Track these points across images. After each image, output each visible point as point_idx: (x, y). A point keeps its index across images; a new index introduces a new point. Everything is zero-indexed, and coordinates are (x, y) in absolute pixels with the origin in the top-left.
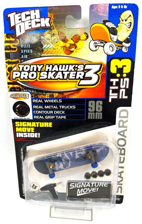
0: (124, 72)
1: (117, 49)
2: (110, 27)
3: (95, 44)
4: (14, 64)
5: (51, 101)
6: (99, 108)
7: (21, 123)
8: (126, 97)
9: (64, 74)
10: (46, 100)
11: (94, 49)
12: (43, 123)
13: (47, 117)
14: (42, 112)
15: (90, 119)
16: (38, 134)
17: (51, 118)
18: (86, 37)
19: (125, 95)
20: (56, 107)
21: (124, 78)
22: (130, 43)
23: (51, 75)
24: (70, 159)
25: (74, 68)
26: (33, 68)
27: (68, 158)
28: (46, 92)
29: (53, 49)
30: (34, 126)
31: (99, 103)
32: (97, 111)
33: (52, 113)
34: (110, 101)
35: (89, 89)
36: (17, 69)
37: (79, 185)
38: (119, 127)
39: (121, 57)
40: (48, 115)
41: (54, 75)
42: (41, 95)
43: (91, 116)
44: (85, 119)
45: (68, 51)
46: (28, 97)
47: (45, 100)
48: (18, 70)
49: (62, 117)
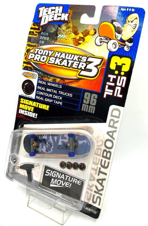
1: (120, 47)
3: (100, 40)
4: (32, 47)
5: (53, 85)
6: (93, 101)
7: (25, 100)
8: (121, 96)
10: (49, 83)
11: (99, 44)
13: (46, 100)
14: (44, 94)
15: (83, 111)
19: (120, 94)
20: (56, 92)
21: (121, 76)
22: (133, 43)
23: (58, 61)
26: (46, 52)
27: (52, 143)
28: (51, 75)
29: (65, 39)
30: (34, 106)
31: (94, 96)
32: (91, 104)
33: (52, 97)
34: (105, 96)
35: (87, 80)
36: (33, 52)
37: (54, 174)
38: (109, 126)
39: (122, 55)
40: (48, 97)
41: (60, 62)
42: (46, 77)
43: (84, 108)
44: (79, 110)
45: (77, 43)
49: (59, 102)
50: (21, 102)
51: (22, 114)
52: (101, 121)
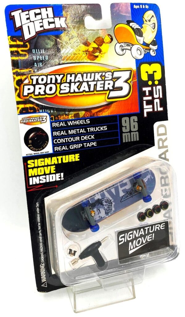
0: (155, 79)
1: (145, 52)
2: (135, 28)
3: (121, 47)
4: (25, 75)
5: (76, 123)
6: (134, 125)
7: (36, 161)
8: (161, 109)
9: (90, 85)
10: (70, 122)
11: (121, 53)
12: (67, 156)
13: (72, 147)
14: (65, 140)
15: (126, 142)
16: (60, 175)
17: (77, 147)
18: (110, 40)
19: (161, 107)
20: (83, 131)
21: (156, 86)
22: (157, 46)
23: (74, 87)
24: (113, 200)
25: (101, 76)
26: (51, 79)
28: (70, 110)
29: (74, 54)
30: (54, 163)
31: (134, 119)
32: (132, 130)
33: (79, 140)
34: (145, 115)
35: (120, 102)
36: (29, 82)
37: (130, 236)
38: (159, 148)
39: (150, 61)
40: (73, 143)
41: (77, 87)
42: (63, 115)
43: (126, 138)
44: (120, 144)
45: (92, 56)
46: (45, 120)
47: (68, 122)
48: (31, 83)
49: (92, 144)
50: (29, 166)
51: (36, 184)
52: (149, 146)
